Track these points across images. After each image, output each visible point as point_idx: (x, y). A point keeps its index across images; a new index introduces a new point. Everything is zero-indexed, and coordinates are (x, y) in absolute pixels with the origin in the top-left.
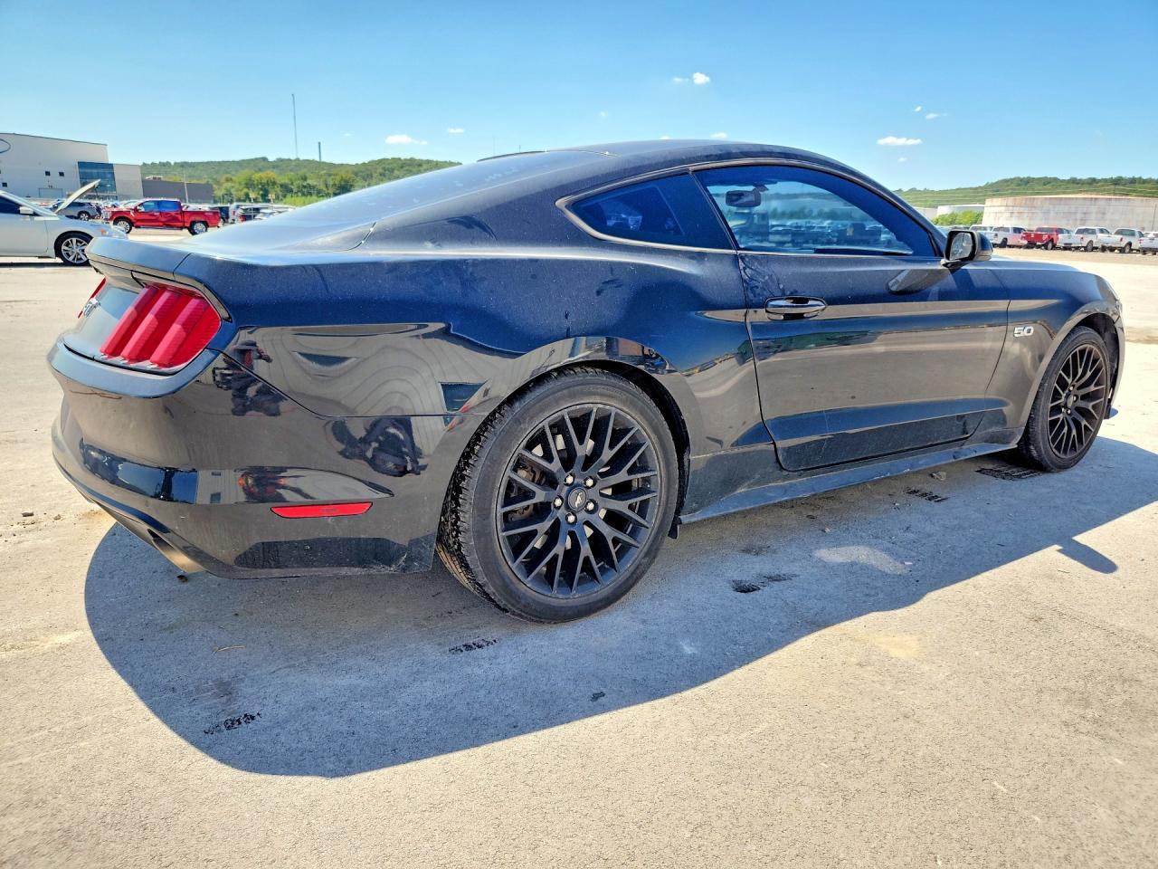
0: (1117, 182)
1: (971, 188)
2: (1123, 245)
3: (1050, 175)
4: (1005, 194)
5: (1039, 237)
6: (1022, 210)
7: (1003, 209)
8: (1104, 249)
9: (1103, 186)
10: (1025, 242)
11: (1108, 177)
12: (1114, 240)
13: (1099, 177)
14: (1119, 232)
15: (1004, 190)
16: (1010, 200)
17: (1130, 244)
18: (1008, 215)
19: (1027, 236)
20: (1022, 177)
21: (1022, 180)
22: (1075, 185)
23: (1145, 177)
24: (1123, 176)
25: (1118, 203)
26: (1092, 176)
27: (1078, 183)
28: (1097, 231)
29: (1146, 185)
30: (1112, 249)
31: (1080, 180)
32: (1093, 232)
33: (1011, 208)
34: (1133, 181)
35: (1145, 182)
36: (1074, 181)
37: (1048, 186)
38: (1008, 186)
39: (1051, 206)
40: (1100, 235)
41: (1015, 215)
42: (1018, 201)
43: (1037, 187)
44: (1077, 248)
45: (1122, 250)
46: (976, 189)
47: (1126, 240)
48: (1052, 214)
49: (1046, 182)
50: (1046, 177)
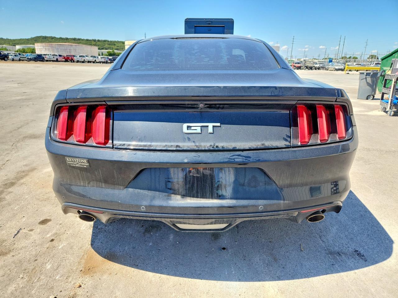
0: (74, 39)
1: (26, 39)
2: (94, 61)
3: (53, 36)
4: (39, 42)
5: (68, 58)
6: (49, 48)
7: (42, 47)
8: (89, 62)
9: (71, 41)
10: (64, 60)
11: (71, 38)
12: (91, 59)
13: (69, 37)
14: (91, 56)
15: (38, 40)
16: (44, 44)
17: (95, 60)
18: (45, 50)
19: (64, 58)
20: (43, 36)
21: (43, 37)
22: (62, 40)
23: (82, 38)
24: (76, 38)
25: (78, 47)
26: (67, 37)
27: (63, 39)
28: (85, 56)
29: (83, 41)
30: (91, 62)
31: (63, 38)
32: (84, 56)
33: (45, 47)
34: (79, 39)
35: (83, 40)
36: (61, 38)
37: (53, 40)
38: (39, 39)
39: (58, 47)
40: (87, 58)
41: (47, 49)
42: (46, 45)
43: (50, 40)
44: (80, 62)
45: (94, 62)
46: (28, 39)
47: (94, 59)
48: (59, 50)
49: (52, 38)
50: (51, 37)
